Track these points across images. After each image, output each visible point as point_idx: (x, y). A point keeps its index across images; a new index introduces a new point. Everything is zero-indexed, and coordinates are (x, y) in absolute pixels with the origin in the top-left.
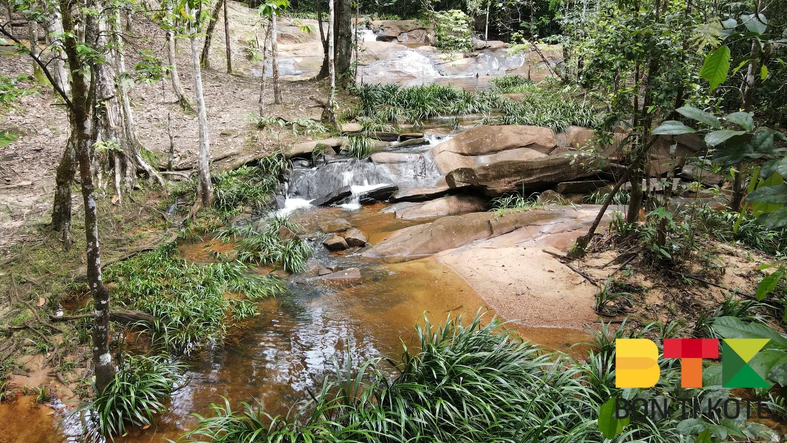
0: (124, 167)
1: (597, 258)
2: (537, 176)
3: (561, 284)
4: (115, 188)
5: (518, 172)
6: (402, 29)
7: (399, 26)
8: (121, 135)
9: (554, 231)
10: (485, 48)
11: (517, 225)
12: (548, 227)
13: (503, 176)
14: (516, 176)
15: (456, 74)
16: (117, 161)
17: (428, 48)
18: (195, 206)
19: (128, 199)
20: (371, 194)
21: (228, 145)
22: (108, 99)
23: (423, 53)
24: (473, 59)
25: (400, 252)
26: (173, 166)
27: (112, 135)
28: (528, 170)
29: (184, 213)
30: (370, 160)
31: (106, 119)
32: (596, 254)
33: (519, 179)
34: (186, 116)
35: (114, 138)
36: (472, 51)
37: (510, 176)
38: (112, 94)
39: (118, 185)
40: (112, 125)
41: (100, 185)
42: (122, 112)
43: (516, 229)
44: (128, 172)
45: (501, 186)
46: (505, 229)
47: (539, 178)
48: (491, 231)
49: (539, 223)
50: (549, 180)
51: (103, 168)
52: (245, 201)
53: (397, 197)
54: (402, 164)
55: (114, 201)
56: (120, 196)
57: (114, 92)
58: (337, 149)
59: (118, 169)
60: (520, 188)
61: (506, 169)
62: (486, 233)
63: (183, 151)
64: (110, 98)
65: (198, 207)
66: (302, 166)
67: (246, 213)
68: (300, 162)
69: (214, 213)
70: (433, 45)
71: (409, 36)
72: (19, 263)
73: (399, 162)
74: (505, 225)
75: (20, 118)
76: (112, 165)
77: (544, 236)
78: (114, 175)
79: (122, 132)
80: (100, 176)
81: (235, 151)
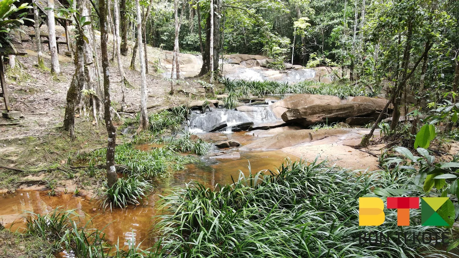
0: (98, 106)
1: (375, 147)
2: (335, 114)
3: (356, 157)
4: (94, 117)
5: (323, 111)
6: (242, 59)
7: (241, 57)
8: (96, 87)
9: (348, 139)
10: (291, 68)
11: (326, 136)
12: (343, 137)
13: (316, 113)
14: (323, 114)
16: (94, 102)
17: (259, 68)
18: (139, 129)
19: (101, 123)
20: (238, 126)
21: (154, 102)
22: (89, 64)
23: (255, 70)
24: (285, 74)
25: (260, 148)
26: (124, 110)
27: (92, 86)
28: (329, 110)
29: (133, 132)
30: (236, 110)
31: (88, 77)
32: (374, 146)
33: (325, 115)
34: (127, 88)
35: (92, 88)
36: (284, 70)
37: (319, 113)
38: (91, 61)
39: (95, 115)
40: (92, 80)
41: (85, 114)
42: (97, 73)
43: (326, 137)
44: (100, 109)
45: (314, 118)
46: (319, 137)
47: (336, 115)
48: (312, 139)
49: (338, 135)
50: (341, 116)
51: (86, 106)
52: (167, 127)
53: (253, 127)
54: (254, 113)
55: (94, 123)
56: (97, 121)
57: (92, 60)
58: (216, 105)
59: (95, 107)
60: (325, 120)
61: (317, 109)
62: (308, 139)
63: (129, 103)
64: (90, 64)
65: (141, 130)
66: (197, 113)
67: (168, 132)
68: (195, 111)
69: (150, 133)
70: (261, 66)
71: (247, 63)
72: (48, 144)
73: (253, 111)
74: (319, 135)
75: (34, 84)
76: (91, 104)
77: (341, 141)
78: (92, 110)
79: (97, 85)
80: (85, 110)
81: (158, 104)
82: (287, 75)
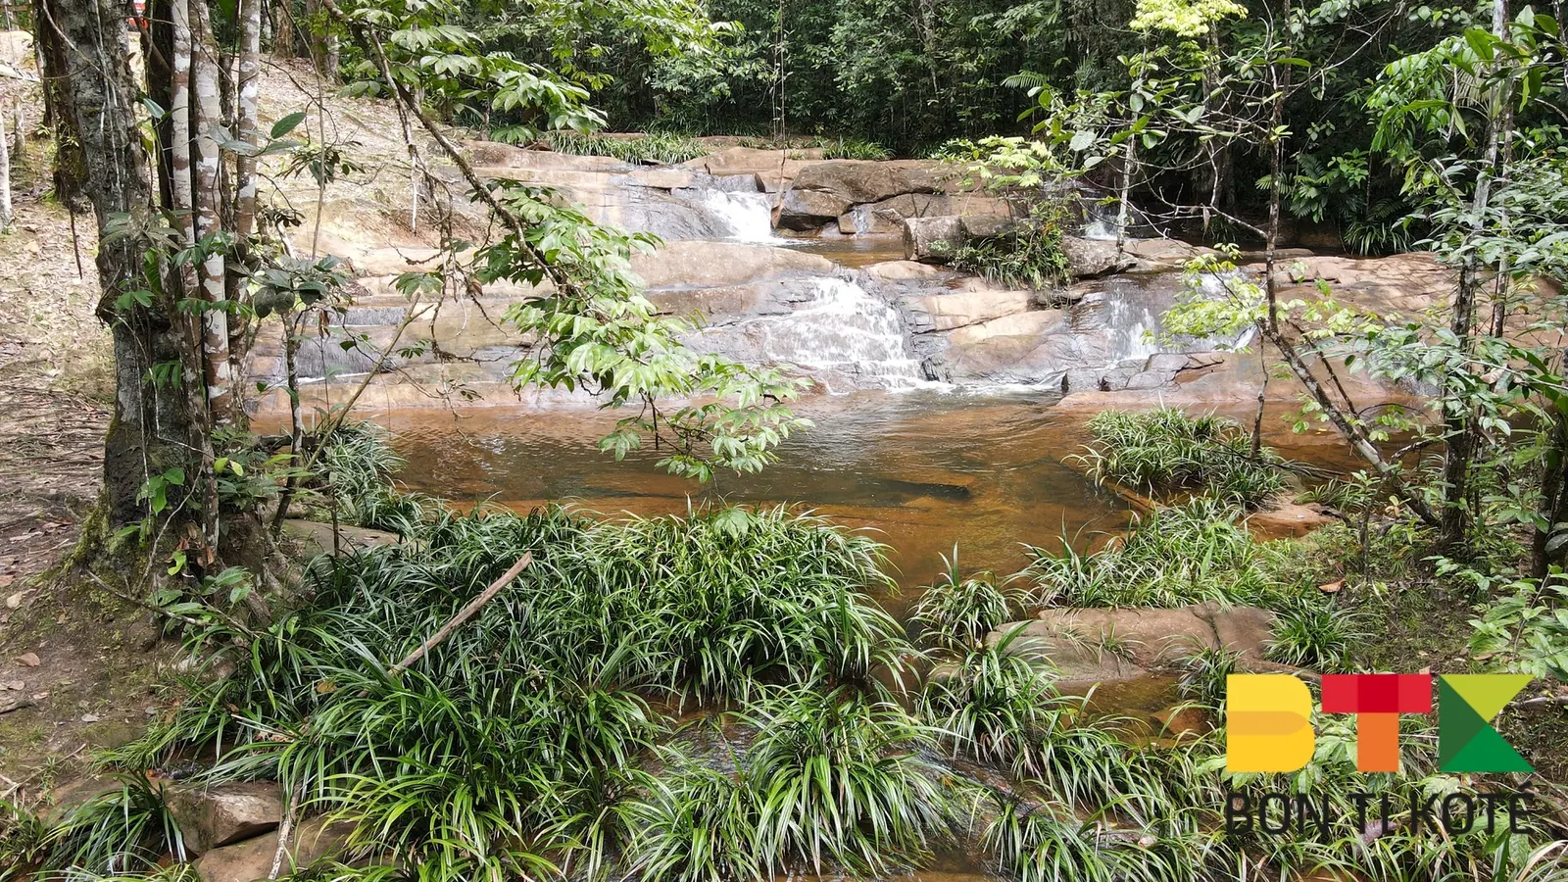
6: (857, 191)
7: (851, 182)
10: (1112, 271)
15: (984, 376)
24: (1060, 315)
36: (1062, 283)
82: (1074, 321)
